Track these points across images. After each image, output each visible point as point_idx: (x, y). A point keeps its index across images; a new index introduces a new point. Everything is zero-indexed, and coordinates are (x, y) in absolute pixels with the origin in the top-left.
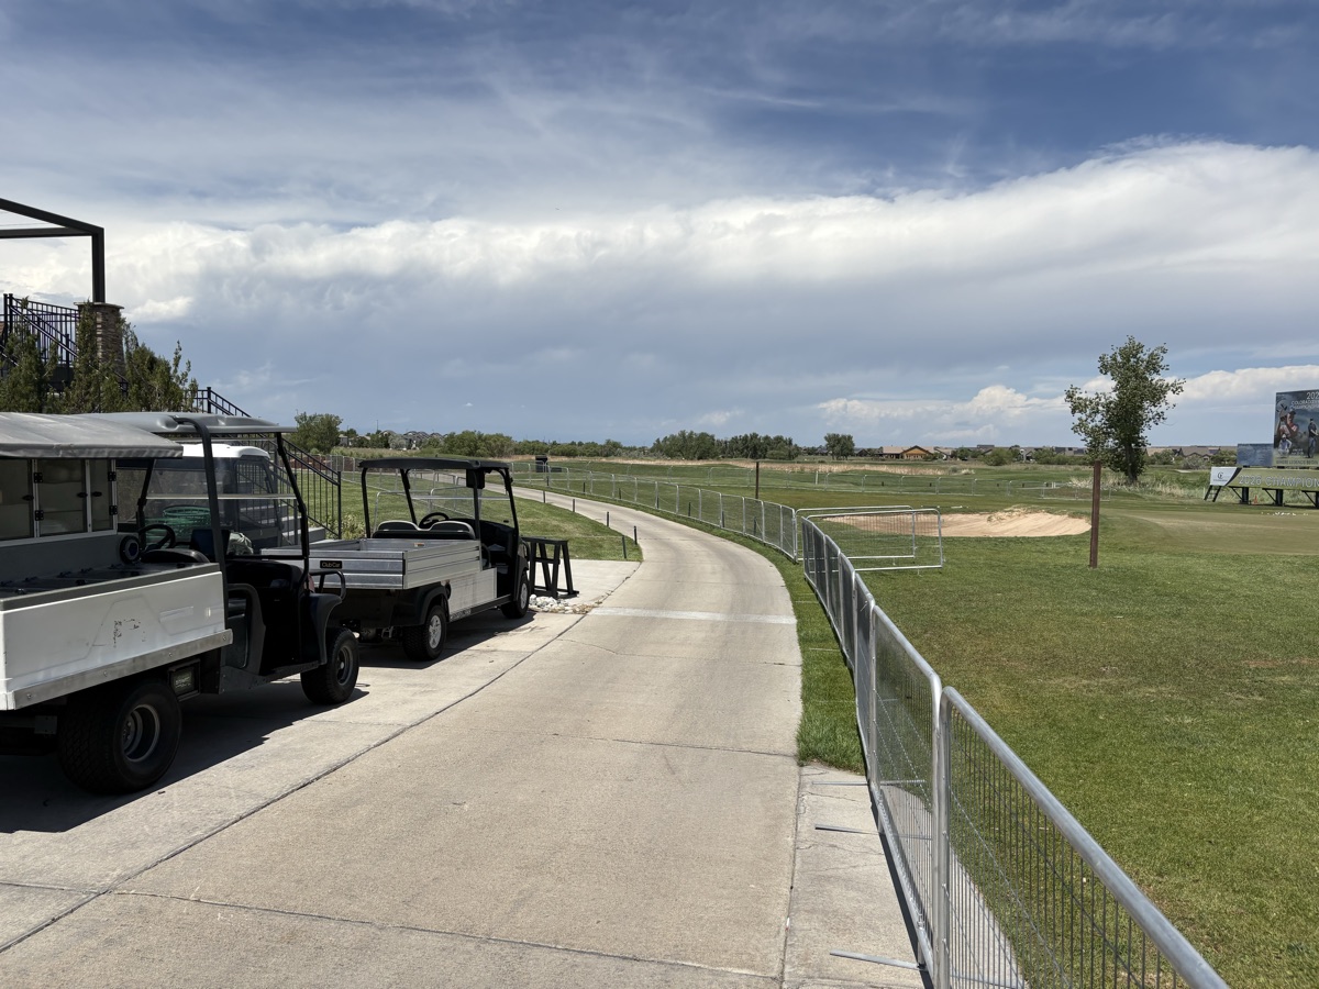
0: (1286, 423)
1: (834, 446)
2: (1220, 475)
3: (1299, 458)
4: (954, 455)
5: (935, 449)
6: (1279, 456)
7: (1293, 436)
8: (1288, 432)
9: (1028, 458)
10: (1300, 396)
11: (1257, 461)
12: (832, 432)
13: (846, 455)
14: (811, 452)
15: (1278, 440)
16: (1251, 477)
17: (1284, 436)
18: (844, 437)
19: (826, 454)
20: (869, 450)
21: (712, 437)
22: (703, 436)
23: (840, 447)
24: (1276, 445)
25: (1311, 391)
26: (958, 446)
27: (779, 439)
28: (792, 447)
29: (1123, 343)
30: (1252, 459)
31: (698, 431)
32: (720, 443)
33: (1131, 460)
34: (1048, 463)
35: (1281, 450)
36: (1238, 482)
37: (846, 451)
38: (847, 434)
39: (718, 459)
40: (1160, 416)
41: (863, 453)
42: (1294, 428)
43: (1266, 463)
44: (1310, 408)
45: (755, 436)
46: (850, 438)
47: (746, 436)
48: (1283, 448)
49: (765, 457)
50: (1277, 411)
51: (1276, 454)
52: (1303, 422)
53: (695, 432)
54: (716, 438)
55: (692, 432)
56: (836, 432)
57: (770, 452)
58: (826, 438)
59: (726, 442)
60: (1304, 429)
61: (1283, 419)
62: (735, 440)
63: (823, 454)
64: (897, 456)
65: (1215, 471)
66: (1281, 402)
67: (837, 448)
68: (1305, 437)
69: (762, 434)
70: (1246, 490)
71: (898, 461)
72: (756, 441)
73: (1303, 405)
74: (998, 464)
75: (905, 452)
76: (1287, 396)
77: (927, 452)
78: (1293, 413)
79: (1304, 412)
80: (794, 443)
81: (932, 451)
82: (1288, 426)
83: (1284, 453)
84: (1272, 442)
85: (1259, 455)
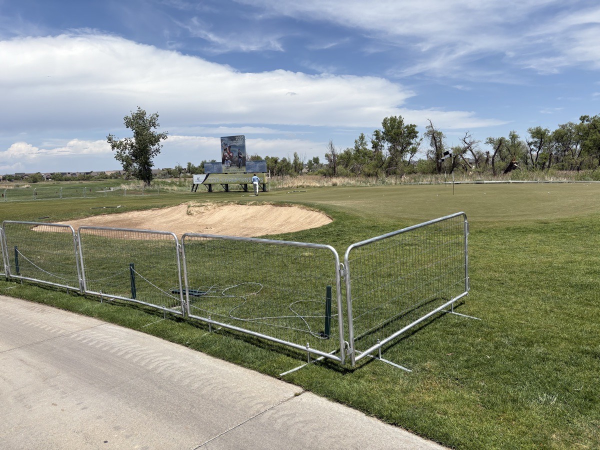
0: (227, 152)
2: (198, 179)
3: (235, 168)
6: (225, 168)
7: (231, 158)
8: (228, 156)
9: (47, 179)
10: (233, 138)
11: (215, 171)
15: (224, 160)
16: (213, 179)
17: (227, 158)
24: (223, 163)
25: (237, 136)
29: (135, 111)
30: (212, 170)
33: (146, 174)
34: (60, 180)
35: (226, 165)
36: (208, 182)
40: (158, 150)
42: (231, 154)
43: (219, 172)
44: (237, 144)
48: (227, 164)
50: (222, 146)
51: (224, 167)
52: (235, 151)
60: (236, 154)
61: (225, 150)
65: (195, 177)
66: (223, 142)
68: (237, 159)
70: (210, 185)
73: (234, 143)
74: (34, 182)
76: (226, 139)
78: (230, 147)
79: (235, 146)
82: (228, 153)
83: (228, 167)
84: (221, 161)
85: (215, 168)
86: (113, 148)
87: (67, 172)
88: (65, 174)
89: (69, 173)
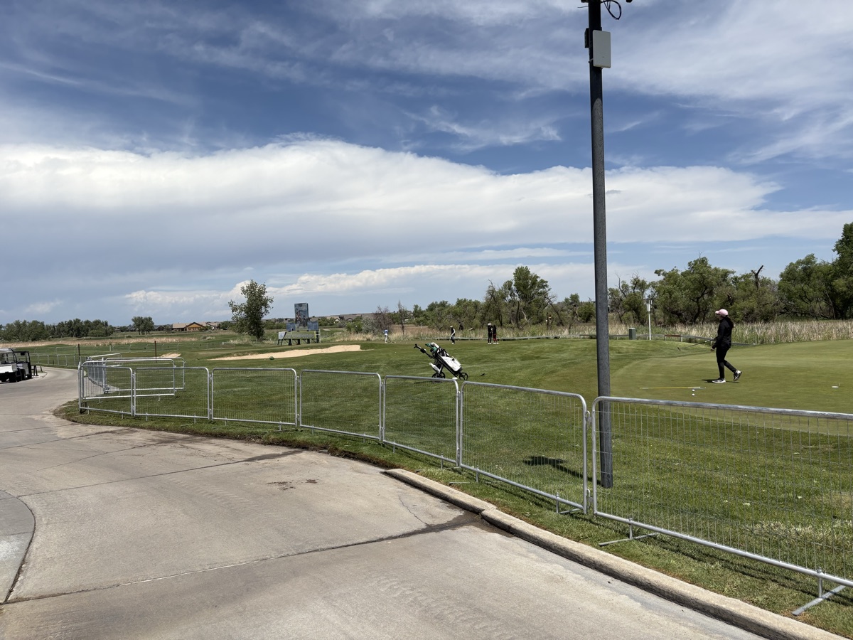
1: (139, 325)
2: (281, 336)
3: (302, 327)
4: (219, 327)
5: (207, 323)
6: (297, 327)
7: (300, 320)
12: (137, 316)
13: (149, 331)
14: (123, 329)
18: (146, 319)
19: (135, 331)
20: (165, 326)
21: (42, 324)
22: (35, 323)
23: (144, 326)
26: (223, 321)
27: (97, 323)
28: (108, 328)
30: (290, 328)
31: (30, 320)
32: (49, 327)
33: (257, 330)
34: (272, 328)
36: (286, 337)
37: (148, 328)
38: (148, 316)
39: (49, 340)
41: (161, 328)
42: (300, 317)
45: (77, 321)
46: (150, 319)
47: (71, 321)
48: (298, 324)
49: (87, 336)
53: (27, 321)
54: (45, 324)
55: (25, 321)
56: (140, 316)
57: (90, 332)
58: (133, 320)
59: (54, 327)
60: (302, 317)
62: (61, 325)
63: (132, 331)
64: (183, 329)
65: (280, 333)
67: (142, 327)
69: (83, 319)
70: (290, 340)
71: (183, 333)
72: (78, 325)
75: (187, 326)
77: (201, 326)
78: (299, 311)
80: (109, 324)
81: (205, 325)
86: (233, 311)
87: (284, 317)
88: (283, 319)
89: (286, 319)
